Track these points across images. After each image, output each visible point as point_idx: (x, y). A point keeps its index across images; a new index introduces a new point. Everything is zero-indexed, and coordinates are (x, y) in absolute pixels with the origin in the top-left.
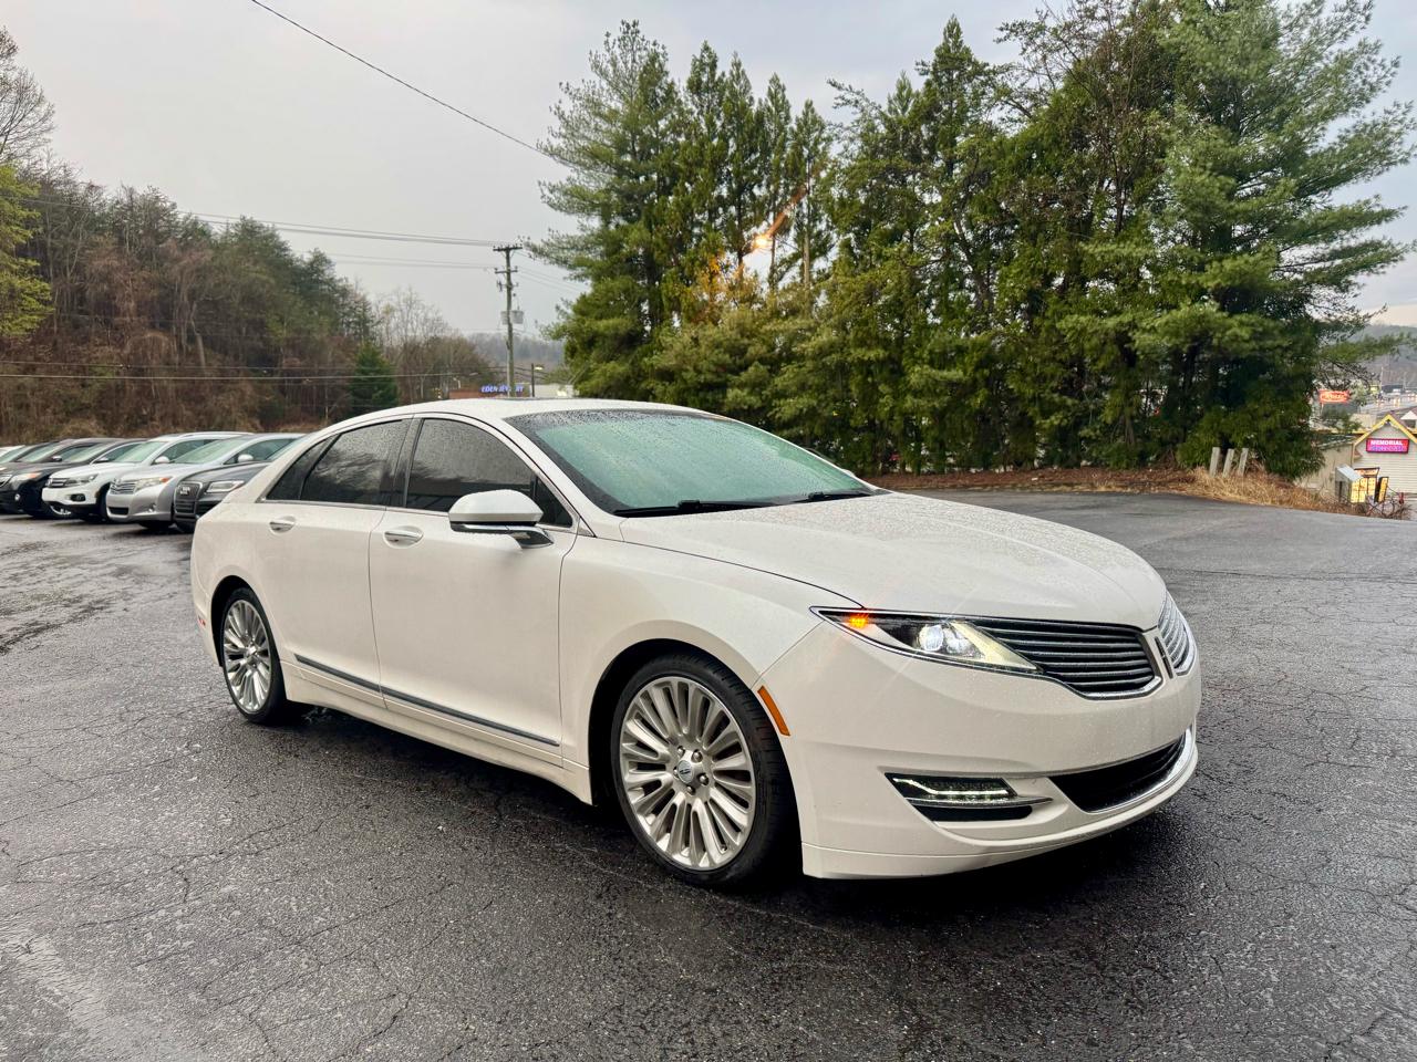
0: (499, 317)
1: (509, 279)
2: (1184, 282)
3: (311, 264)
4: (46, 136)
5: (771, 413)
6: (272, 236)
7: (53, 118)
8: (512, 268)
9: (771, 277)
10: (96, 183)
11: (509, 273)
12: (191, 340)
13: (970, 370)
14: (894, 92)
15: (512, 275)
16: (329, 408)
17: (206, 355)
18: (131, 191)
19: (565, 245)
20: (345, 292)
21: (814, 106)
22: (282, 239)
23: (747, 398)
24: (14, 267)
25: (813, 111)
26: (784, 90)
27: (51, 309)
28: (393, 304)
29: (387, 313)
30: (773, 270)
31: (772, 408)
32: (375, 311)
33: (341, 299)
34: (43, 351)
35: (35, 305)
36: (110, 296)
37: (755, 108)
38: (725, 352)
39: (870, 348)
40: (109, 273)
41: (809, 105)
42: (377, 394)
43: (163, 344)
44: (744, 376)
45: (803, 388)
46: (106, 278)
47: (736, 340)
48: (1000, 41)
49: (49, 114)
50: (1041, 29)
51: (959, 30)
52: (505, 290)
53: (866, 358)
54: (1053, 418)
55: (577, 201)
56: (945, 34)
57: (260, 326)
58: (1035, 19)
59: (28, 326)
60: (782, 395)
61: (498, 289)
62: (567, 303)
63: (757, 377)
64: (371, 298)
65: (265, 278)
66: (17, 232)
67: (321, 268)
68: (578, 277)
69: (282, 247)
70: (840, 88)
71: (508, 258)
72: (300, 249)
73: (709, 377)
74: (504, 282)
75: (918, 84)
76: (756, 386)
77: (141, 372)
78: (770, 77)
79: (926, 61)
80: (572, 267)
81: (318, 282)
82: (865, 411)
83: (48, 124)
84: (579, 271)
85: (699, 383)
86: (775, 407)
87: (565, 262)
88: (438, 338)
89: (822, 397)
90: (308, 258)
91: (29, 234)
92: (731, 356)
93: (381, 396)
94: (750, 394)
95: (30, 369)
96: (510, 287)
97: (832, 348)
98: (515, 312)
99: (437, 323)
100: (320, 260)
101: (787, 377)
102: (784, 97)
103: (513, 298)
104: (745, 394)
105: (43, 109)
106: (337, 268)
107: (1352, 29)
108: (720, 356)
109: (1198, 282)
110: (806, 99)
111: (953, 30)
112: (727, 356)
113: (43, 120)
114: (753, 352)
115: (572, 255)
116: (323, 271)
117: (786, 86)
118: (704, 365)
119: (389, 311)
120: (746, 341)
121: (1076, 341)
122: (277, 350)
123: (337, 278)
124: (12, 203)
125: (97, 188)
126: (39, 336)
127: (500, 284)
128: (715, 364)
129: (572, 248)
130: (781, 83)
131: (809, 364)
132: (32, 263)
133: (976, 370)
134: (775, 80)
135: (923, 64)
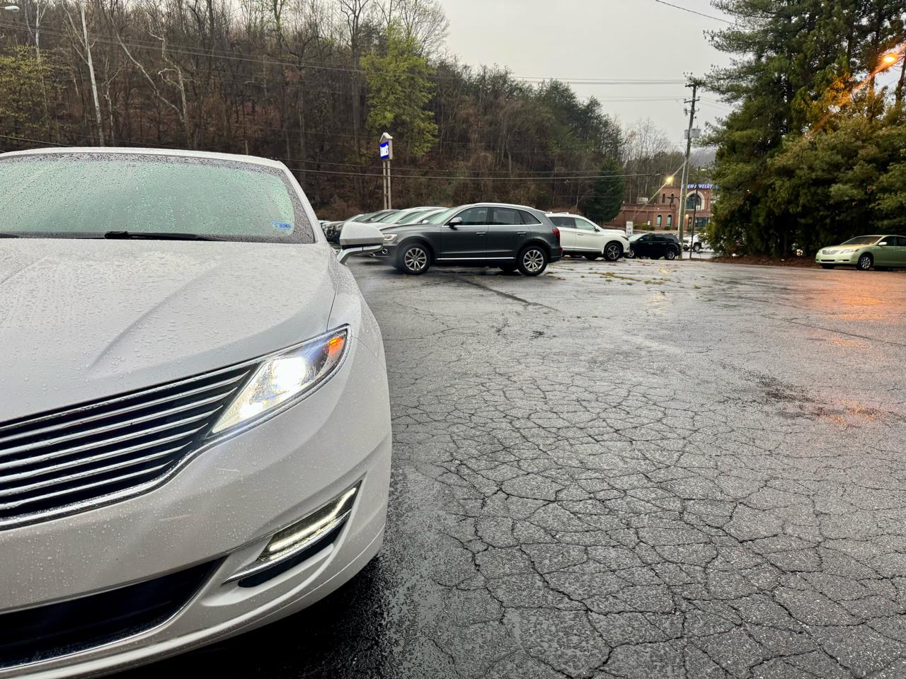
0: (683, 134)
1: (693, 106)
3: (588, 106)
4: (444, 39)
5: (873, 205)
6: (567, 90)
7: (448, 29)
8: (696, 98)
9: (899, 89)
10: (468, 65)
11: (694, 102)
12: (506, 156)
15: (696, 102)
16: (579, 198)
17: (512, 165)
18: (485, 68)
19: (722, 76)
20: (606, 124)
22: (572, 91)
23: (849, 192)
24: (422, 116)
27: (437, 140)
28: (636, 130)
29: (631, 136)
31: (875, 200)
32: (623, 135)
33: (604, 129)
34: (433, 164)
35: (431, 138)
36: (466, 131)
38: (838, 153)
40: (468, 118)
42: (610, 190)
43: (489, 159)
46: (466, 121)
47: (850, 143)
49: (447, 26)
52: (689, 114)
55: (736, 42)
57: (544, 147)
59: (425, 150)
61: (684, 114)
62: (719, 120)
64: (623, 128)
65: (549, 116)
66: (424, 96)
67: (594, 108)
68: (728, 100)
69: (572, 97)
71: (694, 91)
72: (582, 98)
73: (819, 173)
74: (689, 108)
77: (477, 175)
80: (723, 93)
81: (591, 118)
83: (446, 32)
84: (728, 95)
85: (812, 179)
86: (878, 200)
87: (718, 89)
88: (663, 152)
90: (586, 102)
91: (430, 96)
92: (843, 157)
93: (613, 191)
94: (853, 188)
95: (425, 174)
96: (693, 112)
98: (694, 130)
99: (662, 142)
100: (594, 103)
101: (894, 174)
103: (694, 119)
104: (848, 187)
105: (443, 24)
106: (603, 108)
108: (833, 157)
112: (840, 157)
113: (443, 30)
114: (864, 153)
115: (725, 83)
116: (594, 111)
118: (817, 163)
119: (633, 135)
120: (859, 144)
122: (553, 162)
123: (602, 115)
124: (423, 78)
125: (469, 67)
126: (432, 154)
127: (686, 110)
128: (827, 163)
129: (728, 78)
132: (432, 114)
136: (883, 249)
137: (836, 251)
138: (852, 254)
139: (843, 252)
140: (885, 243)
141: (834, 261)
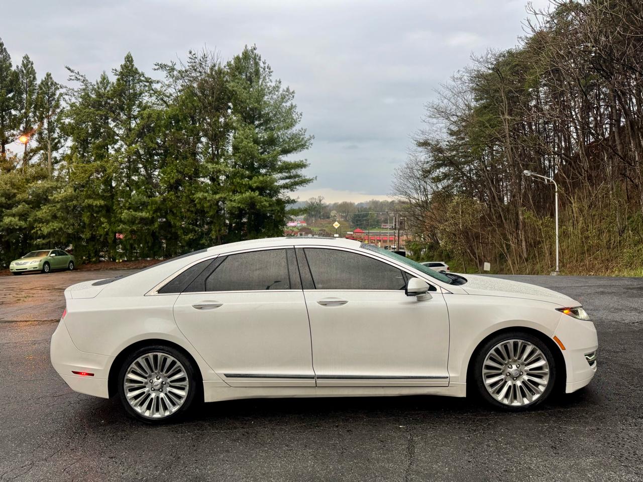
2: (244, 183)
13: (151, 212)
14: (99, 80)
21: (52, 76)
23: (18, 222)
25: (51, 78)
26: (32, 64)
30: (26, 154)
37: (13, 68)
39: (95, 199)
41: (48, 75)
44: (14, 210)
45: (55, 217)
47: (8, 190)
48: (155, 70)
50: (173, 69)
51: (132, 59)
53: (94, 204)
54: (190, 235)
56: (125, 59)
58: (170, 65)
60: (40, 221)
63: (24, 211)
70: (72, 71)
75: (113, 79)
76: (23, 216)
78: (24, 56)
79: (117, 69)
82: (91, 230)
89: (66, 223)
92: (5, 199)
94: (19, 220)
97: (70, 199)
101: (44, 211)
102: (32, 68)
104: (17, 220)
107: (289, 99)
109: (249, 184)
110: (47, 72)
111: (129, 59)
114: (21, 197)
117: (34, 62)
120: (16, 191)
121: (200, 203)
130: (30, 60)
131: (58, 206)
133: (154, 213)
134: (26, 58)
135: (116, 70)
136: (54, 259)
137: (27, 263)
138: (38, 263)
139: (30, 263)
140: (54, 255)
141: (26, 269)
